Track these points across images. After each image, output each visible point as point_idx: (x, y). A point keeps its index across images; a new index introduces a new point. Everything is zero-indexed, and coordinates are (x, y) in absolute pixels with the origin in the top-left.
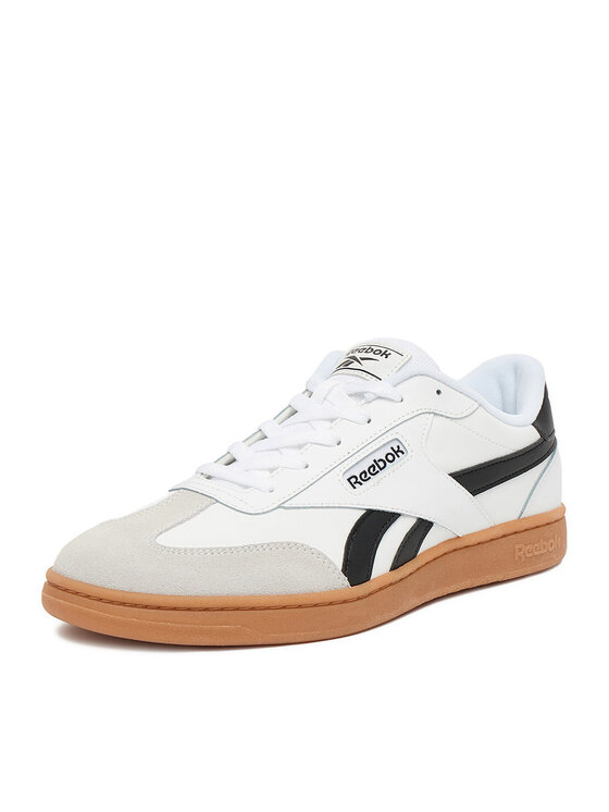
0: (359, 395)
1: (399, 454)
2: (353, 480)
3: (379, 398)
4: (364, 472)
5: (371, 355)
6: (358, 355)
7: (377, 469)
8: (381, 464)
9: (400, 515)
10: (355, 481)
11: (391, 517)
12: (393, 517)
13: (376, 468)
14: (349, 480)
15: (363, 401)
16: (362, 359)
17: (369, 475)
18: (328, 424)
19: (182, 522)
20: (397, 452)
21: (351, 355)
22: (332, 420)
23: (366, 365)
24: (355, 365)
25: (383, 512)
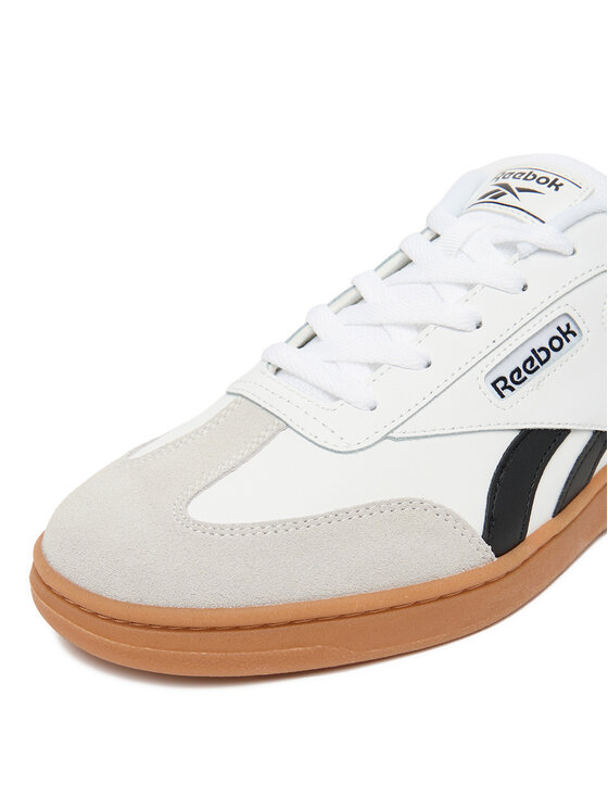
0: (510, 247)
1: (570, 336)
2: (500, 385)
3: (540, 250)
4: (518, 370)
5: (532, 185)
6: (514, 184)
7: (537, 363)
8: (543, 355)
9: (567, 432)
10: (504, 385)
11: (556, 437)
12: (559, 436)
13: (535, 362)
14: (494, 384)
15: (516, 256)
16: (520, 190)
17: (524, 374)
18: (463, 292)
19: (233, 469)
20: (567, 333)
21: (501, 181)
22: (470, 286)
23: (525, 200)
24: (508, 198)
25: (546, 430)
